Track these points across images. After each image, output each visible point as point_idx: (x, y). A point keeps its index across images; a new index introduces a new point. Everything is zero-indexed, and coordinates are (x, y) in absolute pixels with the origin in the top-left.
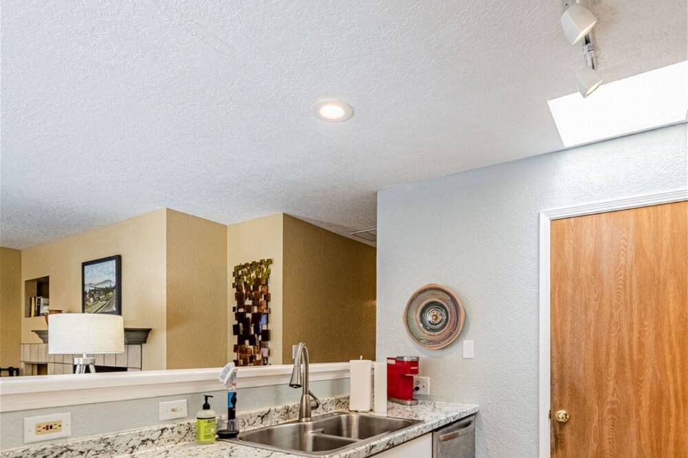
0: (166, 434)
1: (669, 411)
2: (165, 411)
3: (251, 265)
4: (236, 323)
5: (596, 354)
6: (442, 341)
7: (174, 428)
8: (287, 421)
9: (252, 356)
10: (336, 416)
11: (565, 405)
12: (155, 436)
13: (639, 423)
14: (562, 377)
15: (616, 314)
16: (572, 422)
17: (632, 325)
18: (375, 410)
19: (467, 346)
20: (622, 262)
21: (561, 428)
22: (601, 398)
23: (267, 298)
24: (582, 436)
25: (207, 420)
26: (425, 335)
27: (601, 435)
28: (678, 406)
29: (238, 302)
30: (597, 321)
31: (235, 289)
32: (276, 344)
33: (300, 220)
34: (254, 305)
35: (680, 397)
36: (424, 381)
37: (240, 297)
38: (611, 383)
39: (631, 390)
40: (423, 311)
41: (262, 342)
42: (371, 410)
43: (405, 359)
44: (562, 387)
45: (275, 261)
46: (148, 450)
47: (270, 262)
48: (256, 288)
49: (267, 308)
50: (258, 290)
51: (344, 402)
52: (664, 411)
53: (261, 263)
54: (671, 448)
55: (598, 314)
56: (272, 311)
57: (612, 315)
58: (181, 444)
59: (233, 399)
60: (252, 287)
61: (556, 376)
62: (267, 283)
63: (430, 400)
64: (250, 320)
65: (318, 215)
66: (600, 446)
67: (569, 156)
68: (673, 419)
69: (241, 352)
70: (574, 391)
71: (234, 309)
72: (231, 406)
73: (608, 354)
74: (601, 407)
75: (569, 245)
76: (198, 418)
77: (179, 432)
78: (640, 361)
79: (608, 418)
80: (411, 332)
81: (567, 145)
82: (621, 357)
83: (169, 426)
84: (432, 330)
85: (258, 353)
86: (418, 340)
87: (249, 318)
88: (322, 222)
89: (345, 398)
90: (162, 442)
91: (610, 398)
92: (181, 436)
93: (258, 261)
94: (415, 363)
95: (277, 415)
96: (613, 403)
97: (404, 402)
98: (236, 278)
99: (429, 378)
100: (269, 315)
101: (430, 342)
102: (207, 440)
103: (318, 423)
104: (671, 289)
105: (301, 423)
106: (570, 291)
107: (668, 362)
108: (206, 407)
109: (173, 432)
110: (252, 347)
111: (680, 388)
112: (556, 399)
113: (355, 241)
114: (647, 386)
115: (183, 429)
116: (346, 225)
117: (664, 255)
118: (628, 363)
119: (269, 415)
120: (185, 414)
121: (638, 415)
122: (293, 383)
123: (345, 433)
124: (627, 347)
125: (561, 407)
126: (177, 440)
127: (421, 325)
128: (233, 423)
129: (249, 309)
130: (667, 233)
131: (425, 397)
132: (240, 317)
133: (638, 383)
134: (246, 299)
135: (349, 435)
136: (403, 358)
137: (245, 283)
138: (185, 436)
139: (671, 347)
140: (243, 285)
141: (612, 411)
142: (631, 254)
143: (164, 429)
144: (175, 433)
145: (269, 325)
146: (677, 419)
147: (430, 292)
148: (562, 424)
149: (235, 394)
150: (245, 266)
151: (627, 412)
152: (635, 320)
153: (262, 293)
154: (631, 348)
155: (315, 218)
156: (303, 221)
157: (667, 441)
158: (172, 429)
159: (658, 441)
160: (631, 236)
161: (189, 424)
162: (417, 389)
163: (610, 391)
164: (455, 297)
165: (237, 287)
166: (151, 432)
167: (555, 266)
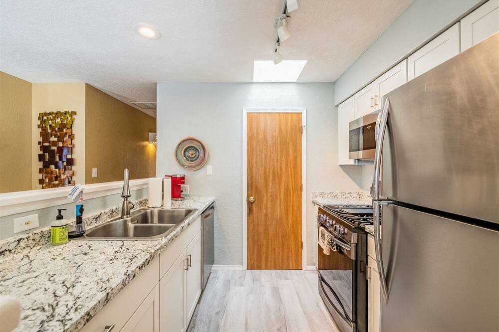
0: (22, 243)
1: (290, 195)
2: (19, 224)
3: (56, 114)
4: (42, 153)
5: (265, 173)
6: (197, 166)
7: (29, 237)
8: (112, 219)
9: (57, 176)
10: (143, 212)
11: (254, 195)
12: (12, 246)
13: (280, 200)
14: (252, 182)
15: (272, 155)
16: (256, 201)
17: (278, 160)
18: (165, 205)
19: (209, 169)
20: (274, 134)
21: (251, 205)
22: (267, 191)
23: (72, 137)
24: (260, 208)
25: (62, 227)
26: (187, 163)
27: (267, 206)
28: (293, 192)
29: (43, 138)
30: (265, 158)
31: (41, 129)
32: (79, 168)
33: (97, 89)
34: (59, 141)
35: (294, 188)
36: (186, 188)
37: (45, 135)
38: (271, 184)
39: (277, 186)
40: (185, 151)
41: (66, 166)
42: (162, 206)
43: (178, 176)
44: (252, 186)
45: (78, 113)
46: (6, 259)
47: (74, 113)
48: (60, 130)
49: (71, 144)
50: (63, 131)
51: (144, 202)
52: (289, 194)
53: (66, 113)
54: (291, 208)
55: (266, 156)
56: (76, 146)
57: (271, 156)
58: (36, 248)
59: (81, 210)
60: (57, 129)
61: (249, 182)
62: (71, 127)
63: (189, 197)
64: (56, 152)
65: (112, 88)
66: (267, 211)
67: (254, 86)
68: (291, 197)
69: (47, 173)
70: (257, 188)
71: (39, 143)
72: (79, 214)
73: (269, 172)
74: (267, 195)
75: (254, 125)
76: (52, 227)
77: (34, 240)
78: (281, 175)
79: (269, 198)
80: (179, 162)
81: (254, 81)
82: (274, 173)
83: (24, 236)
84: (191, 161)
85: (63, 174)
86: (183, 166)
87: (54, 150)
88: (113, 93)
89: (144, 200)
90: (19, 250)
91: (270, 190)
92: (35, 243)
93: (63, 111)
94: (183, 178)
95: (106, 216)
96: (271, 192)
97: (177, 199)
98: (41, 121)
99: (188, 186)
100: (73, 149)
101: (189, 167)
102: (61, 242)
103: (134, 218)
104: (291, 146)
105: (124, 219)
106: (255, 145)
107: (290, 175)
108: (60, 217)
109: (28, 240)
110: (57, 170)
111: (294, 185)
112: (249, 192)
113: (133, 108)
114: (283, 184)
115: (37, 237)
116: (130, 98)
117: (289, 133)
118: (276, 175)
119: (101, 217)
120: (38, 225)
121: (280, 197)
122: (124, 195)
123: (150, 220)
124: (276, 169)
125: (252, 196)
126: (32, 246)
127: (185, 158)
128: (81, 226)
129: (54, 144)
130: (289, 125)
131: (187, 195)
132: (44, 149)
133: (280, 183)
134: (51, 136)
135: (152, 222)
136: (176, 175)
137: (50, 126)
138: (39, 241)
139: (291, 169)
140: (48, 127)
141: (271, 196)
142: (277, 132)
143: (21, 239)
144: (31, 241)
145: (73, 155)
146: (293, 197)
147: (190, 141)
148: (252, 203)
149: (82, 206)
150: (50, 114)
151: (276, 196)
152: (279, 158)
153: (66, 133)
154: (277, 169)
155: (109, 90)
156: (100, 90)
157: (290, 206)
158: (28, 238)
159: (287, 206)
160: (278, 124)
161: (42, 232)
162: (182, 191)
163: (270, 187)
164: (204, 144)
165: (42, 128)
166: (8, 244)
167: (249, 134)
